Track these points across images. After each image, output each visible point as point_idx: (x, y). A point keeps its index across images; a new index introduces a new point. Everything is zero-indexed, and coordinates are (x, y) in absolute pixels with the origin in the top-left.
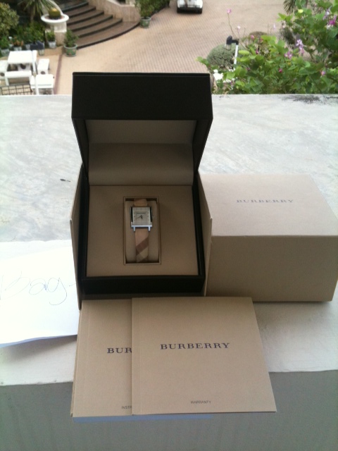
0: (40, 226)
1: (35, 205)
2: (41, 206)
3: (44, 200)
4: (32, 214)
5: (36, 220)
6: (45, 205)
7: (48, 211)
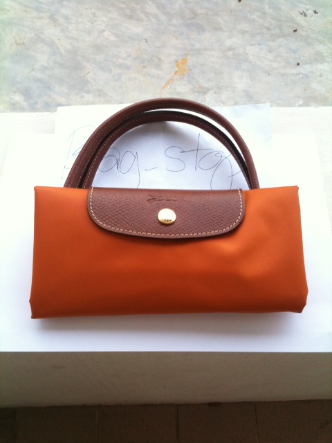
0: (62, 51)
1: (52, 18)
2: (61, 20)
3: (65, 11)
4: (51, 32)
5: (57, 41)
6: (66, 18)
7: (70, 27)
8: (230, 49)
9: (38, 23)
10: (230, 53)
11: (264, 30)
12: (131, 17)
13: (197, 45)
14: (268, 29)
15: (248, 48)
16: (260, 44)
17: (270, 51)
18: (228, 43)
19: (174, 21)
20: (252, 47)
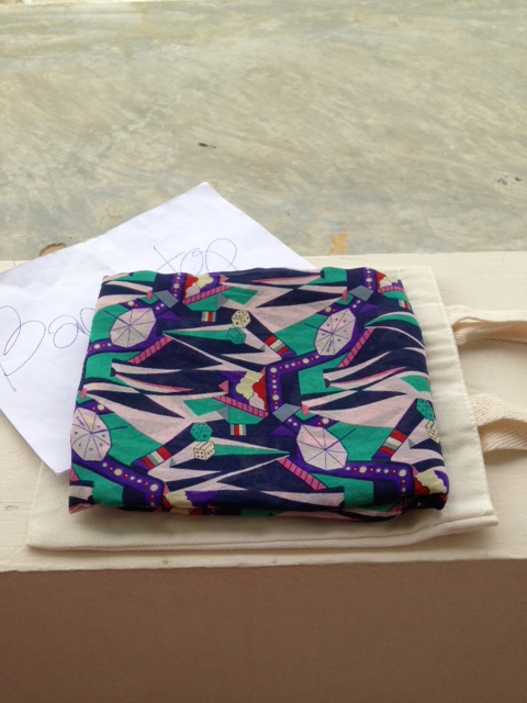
8: (405, 222)
9: (140, 194)
10: (406, 227)
11: (450, 200)
12: (265, 187)
13: (359, 218)
14: (456, 198)
15: (430, 221)
16: (446, 216)
17: (463, 223)
18: (402, 215)
19: (325, 192)
20: (437, 220)
